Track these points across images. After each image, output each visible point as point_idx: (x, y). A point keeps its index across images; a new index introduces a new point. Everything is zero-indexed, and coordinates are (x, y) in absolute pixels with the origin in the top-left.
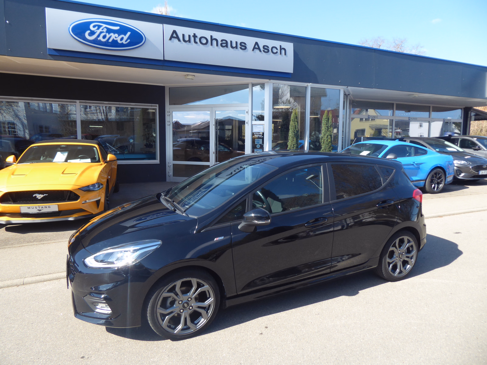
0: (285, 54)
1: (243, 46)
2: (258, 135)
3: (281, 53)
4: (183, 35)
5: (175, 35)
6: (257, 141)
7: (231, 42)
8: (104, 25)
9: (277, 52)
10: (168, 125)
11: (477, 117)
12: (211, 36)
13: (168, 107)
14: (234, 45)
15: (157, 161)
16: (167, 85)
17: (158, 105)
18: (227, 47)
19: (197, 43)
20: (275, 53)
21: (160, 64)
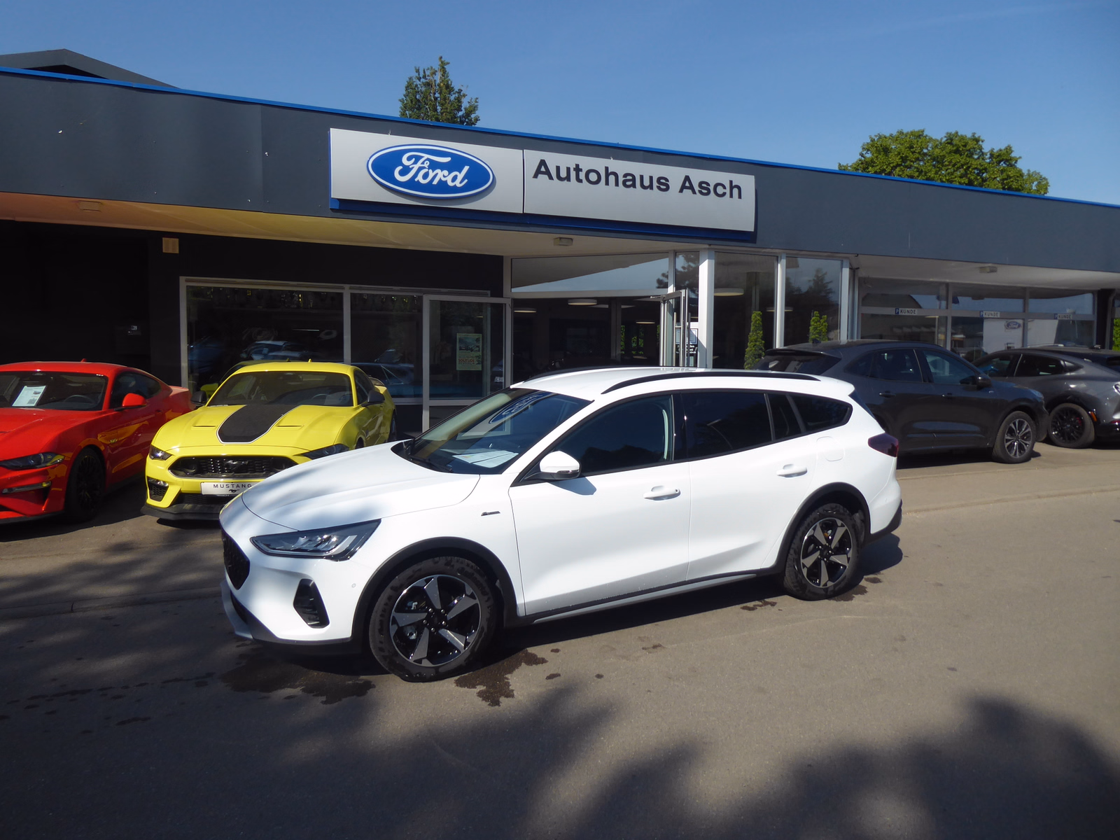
0: (740, 197)
3: (731, 196)
4: (558, 168)
5: (543, 169)
7: (642, 177)
8: (426, 156)
9: (725, 193)
12: (607, 169)
14: (647, 183)
16: (509, 255)
18: (634, 186)
19: (581, 181)
20: (721, 196)
21: (517, 220)
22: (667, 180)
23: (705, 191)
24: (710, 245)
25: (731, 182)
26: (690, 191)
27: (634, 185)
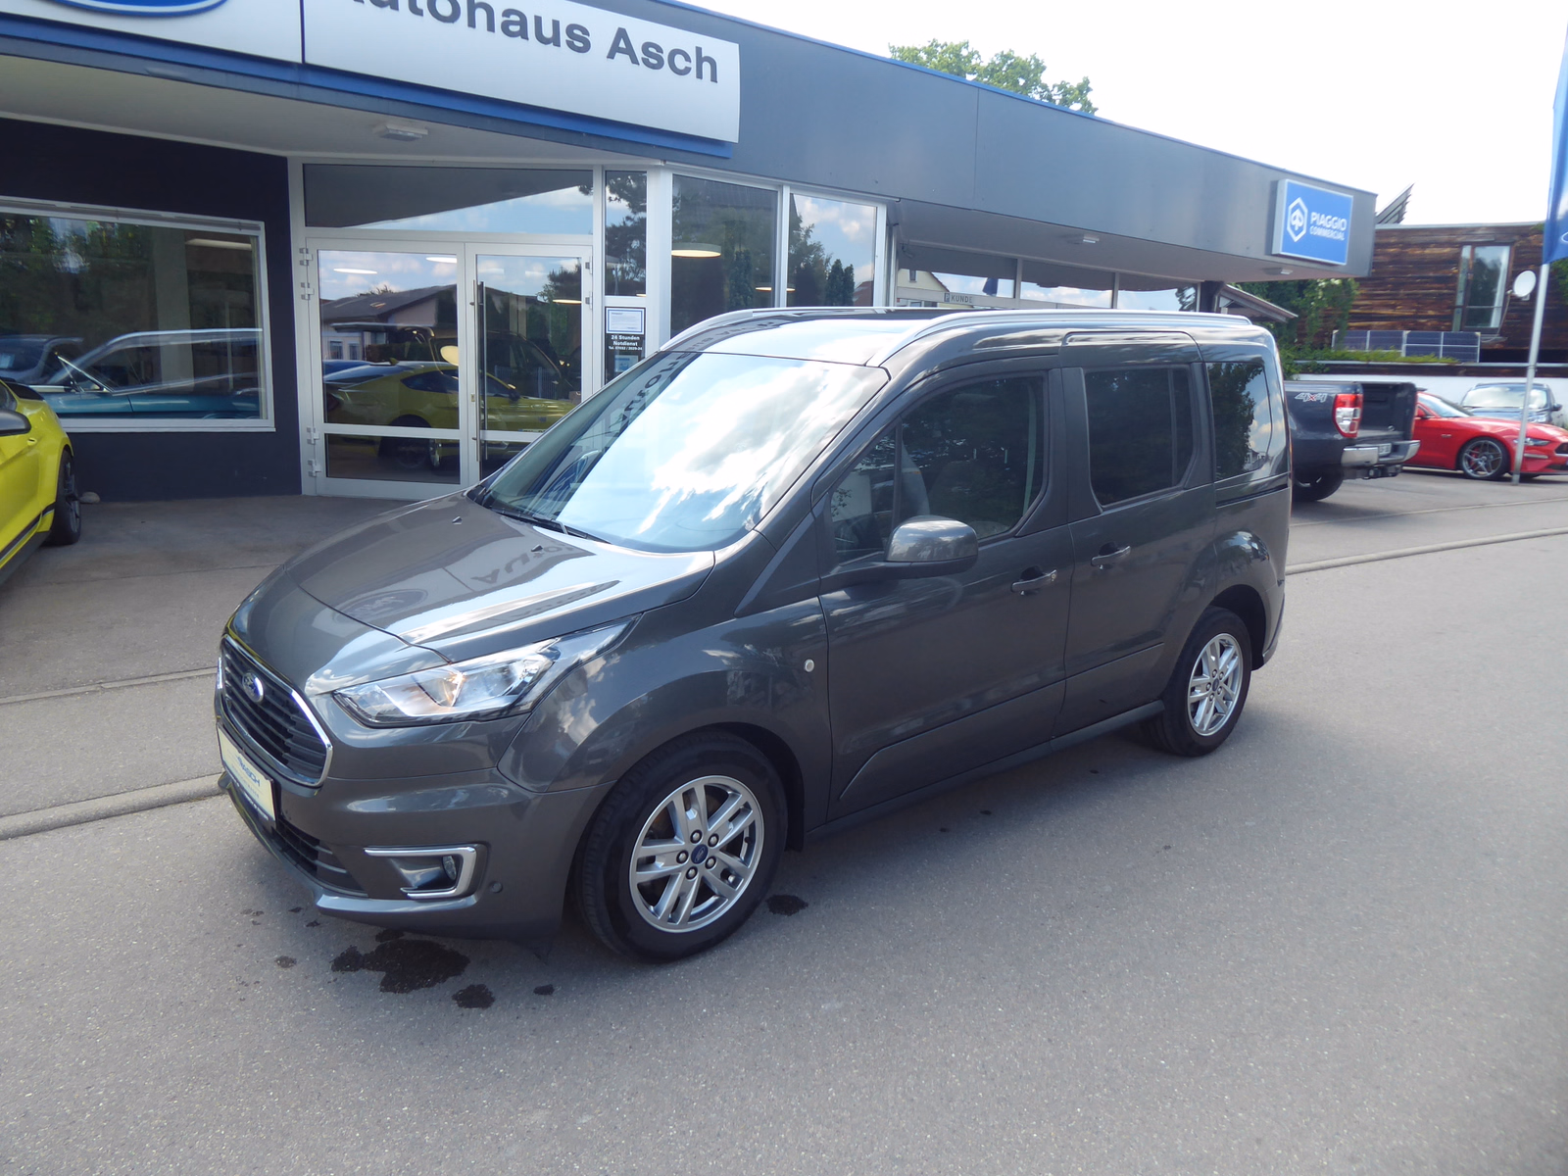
0: (714, 79)
1: (579, 40)
2: (625, 343)
3: (699, 75)
6: (621, 362)
7: (538, 20)
9: (690, 69)
10: (303, 297)
13: (300, 233)
14: (548, 32)
15: (266, 423)
16: (296, 157)
17: (262, 224)
18: (525, 37)
19: (419, 12)
20: (680, 73)
21: (289, 75)
22: (585, 31)
23: (653, 61)
24: (665, 161)
25: (699, 50)
26: (626, 58)
27: (524, 34)
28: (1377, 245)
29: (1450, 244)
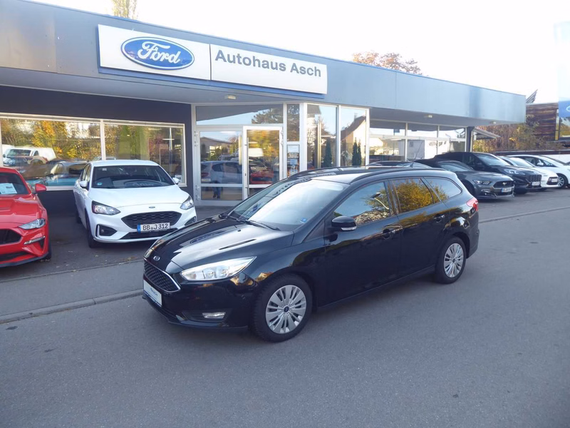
1: (283, 68)
2: (293, 156)
3: (316, 75)
4: (228, 56)
5: (220, 56)
6: (292, 161)
7: (272, 63)
8: (156, 44)
10: (195, 146)
11: (479, 136)
12: (254, 57)
13: (194, 127)
14: (274, 66)
15: (184, 184)
17: (184, 125)
18: (268, 68)
19: (241, 63)
20: (311, 75)
21: (207, 83)
22: (284, 65)
23: (303, 72)
25: (316, 68)
26: (296, 71)
28: (527, 111)
29: (553, 109)
